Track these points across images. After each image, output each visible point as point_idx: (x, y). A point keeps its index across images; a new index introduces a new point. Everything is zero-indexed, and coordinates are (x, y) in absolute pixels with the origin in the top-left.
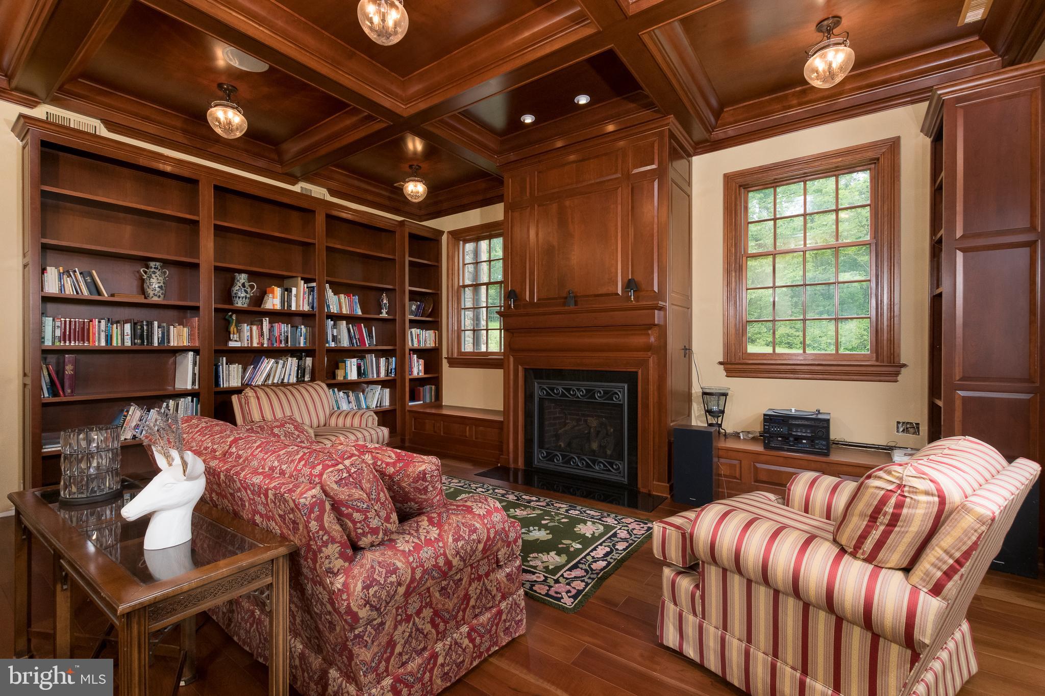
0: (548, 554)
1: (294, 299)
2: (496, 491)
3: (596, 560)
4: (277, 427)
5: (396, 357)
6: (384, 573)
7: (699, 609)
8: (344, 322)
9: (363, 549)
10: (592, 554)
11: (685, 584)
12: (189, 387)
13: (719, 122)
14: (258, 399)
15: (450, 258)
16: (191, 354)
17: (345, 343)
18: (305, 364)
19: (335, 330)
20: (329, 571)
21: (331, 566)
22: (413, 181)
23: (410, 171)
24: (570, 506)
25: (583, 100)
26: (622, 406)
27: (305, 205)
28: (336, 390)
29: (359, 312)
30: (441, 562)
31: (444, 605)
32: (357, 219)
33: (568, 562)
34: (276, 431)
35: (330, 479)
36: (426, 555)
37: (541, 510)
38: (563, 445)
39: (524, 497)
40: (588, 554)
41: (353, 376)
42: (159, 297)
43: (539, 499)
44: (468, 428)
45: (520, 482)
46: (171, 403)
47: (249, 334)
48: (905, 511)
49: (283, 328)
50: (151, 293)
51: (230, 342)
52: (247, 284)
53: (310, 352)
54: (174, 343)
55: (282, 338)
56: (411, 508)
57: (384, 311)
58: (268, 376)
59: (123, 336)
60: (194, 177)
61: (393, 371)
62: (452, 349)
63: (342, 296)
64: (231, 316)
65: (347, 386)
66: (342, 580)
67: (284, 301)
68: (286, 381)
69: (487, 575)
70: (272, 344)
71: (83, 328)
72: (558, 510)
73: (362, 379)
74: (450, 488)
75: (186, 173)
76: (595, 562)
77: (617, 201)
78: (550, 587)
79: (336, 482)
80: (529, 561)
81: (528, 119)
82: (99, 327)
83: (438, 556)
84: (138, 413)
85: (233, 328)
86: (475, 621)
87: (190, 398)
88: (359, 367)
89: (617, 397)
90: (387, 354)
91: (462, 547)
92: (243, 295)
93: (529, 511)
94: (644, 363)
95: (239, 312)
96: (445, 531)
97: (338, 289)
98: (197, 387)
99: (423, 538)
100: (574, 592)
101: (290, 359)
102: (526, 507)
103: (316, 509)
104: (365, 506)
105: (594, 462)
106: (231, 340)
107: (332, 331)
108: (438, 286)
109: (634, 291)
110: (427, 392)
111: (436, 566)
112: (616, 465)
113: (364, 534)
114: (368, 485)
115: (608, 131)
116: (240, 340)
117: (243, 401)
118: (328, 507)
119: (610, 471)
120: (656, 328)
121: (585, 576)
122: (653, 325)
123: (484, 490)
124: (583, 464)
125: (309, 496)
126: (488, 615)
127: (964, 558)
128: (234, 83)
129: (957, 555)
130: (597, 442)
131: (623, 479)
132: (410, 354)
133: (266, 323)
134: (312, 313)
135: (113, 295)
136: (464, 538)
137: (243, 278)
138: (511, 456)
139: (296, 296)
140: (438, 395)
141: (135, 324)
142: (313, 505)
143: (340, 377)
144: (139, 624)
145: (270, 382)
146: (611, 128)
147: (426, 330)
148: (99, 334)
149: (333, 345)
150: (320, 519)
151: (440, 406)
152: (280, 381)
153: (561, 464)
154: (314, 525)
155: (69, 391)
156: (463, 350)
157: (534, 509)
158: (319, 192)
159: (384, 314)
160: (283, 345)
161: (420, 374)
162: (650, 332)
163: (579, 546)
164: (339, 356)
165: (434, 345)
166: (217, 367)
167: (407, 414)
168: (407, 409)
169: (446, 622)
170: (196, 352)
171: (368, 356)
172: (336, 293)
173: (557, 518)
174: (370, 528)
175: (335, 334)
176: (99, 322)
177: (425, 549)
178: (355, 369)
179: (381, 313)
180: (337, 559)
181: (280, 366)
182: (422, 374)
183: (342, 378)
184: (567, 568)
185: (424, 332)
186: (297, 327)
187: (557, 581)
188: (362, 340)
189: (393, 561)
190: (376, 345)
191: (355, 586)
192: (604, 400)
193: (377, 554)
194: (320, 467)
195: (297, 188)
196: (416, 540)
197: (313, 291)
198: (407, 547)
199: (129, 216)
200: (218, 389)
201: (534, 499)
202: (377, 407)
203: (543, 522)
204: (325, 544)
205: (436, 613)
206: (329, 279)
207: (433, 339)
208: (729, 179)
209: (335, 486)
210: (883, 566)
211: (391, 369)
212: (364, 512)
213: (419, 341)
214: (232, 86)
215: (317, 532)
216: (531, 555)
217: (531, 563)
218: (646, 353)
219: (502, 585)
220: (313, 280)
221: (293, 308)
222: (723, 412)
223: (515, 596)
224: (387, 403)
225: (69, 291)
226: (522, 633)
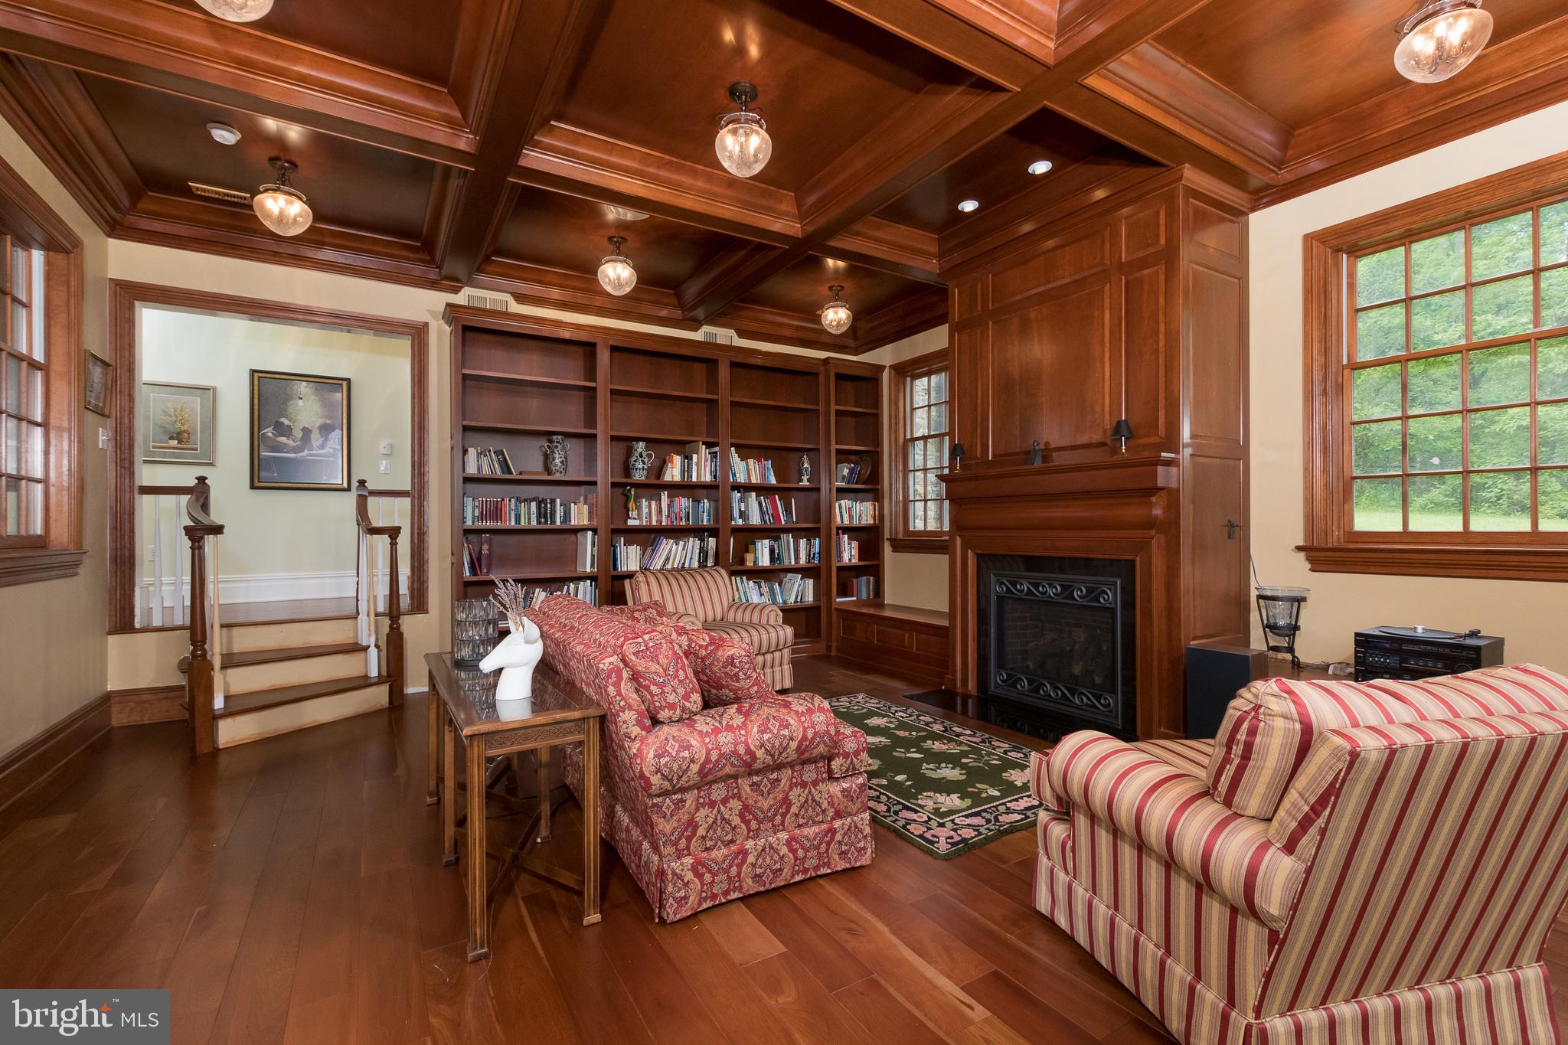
0: (948, 795)
1: (694, 468)
2: (921, 718)
3: (1009, 811)
4: (639, 610)
5: (819, 538)
6: (676, 747)
7: (1070, 865)
8: (754, 494)
9: (663, 723)
10: (1008, 805)
11: (1058, 831)
12: (588, 570)
13: (1290, 152)
14: (648, 585)
15: (894, 402)
16: (590, 533)
17: (755, 520)
18: (708, 546)
19: (743, 504)
20: (627, 736)
21: (629, 731)
22: (833, 307)
23: (829, 293)
24: (1014, 747)
25: (1041, 167)
26: (1113, 610)
27: (706, 354)
28: (744, 578)
29: (773, 481)
30: (741, 750)
31: (756, 802)
32: (768, 363)
33: (969, 808)
34: (636, 615)
35: (629, 649)
36: (724, 739)
37: (969, 746)
38: (1031, 666)
39: (954, 729)
40: (1004, 804)
41: (765, 561)
42: (561, 472)
43: (975, 733)
44: (907, 635)
45: (970, 714)
46: (572, 586)
47: (647, 511)
48: (1258, 739)
49: (684, 503)
50: (554, 469)
51: (629, 521)
52: (644, 454)
53: (713, 532)
54: (574, 522)
55: (683, 515)
56: (727, 696)
57: (805, 478)
58: (667, 559)
59: (529, 517)
60: (592, 340)
61: (817, 556)
62: (896, 528)
63: (751, 461)
64: (630, 490)
65: (758, 574)
66: (637, 746)
67: (686, 470)
68: (687, 565)
69: (815, 783)
70: (672, 522)
71: (497, 508)
72: (994, 749)
73: (776, 566)
74: (864, 708)
75: (583, 337)
76: (1007, 813)
77: (1103, 306)
78: (929, 829)
79: (634, 654)
80: (918, 799)
81: (969, 206)
82: (510, 505)
83: (738, 744)
84: (543, 595)
85: (631, 505)
86: (797, 831)
87: (589, 582)
88: (772, 551)
89: (1106, 597)
90: (810, 533)
91: (768, 740)
92: (640, 466)
93: (952, 745)
94: (1143, 546)
95: (638, 486)
96: (751, 721)
97: (745, 451)
98: (596, 570)
99: (724, 723)
100: (957, 838)
101: (691, 539)
102: (950, 740)
103: (613, 675)
104: (661, 681)
105: (1072, 692)
106: (630, 518)
107: (739, 506)
108: (877, 441)
109: (1126, 439)
110: (863, 586)
111: (735, 753)
112: (1105, 699)
113: (662, 708)
114: (666, 661)
115: (1098, 199)
116: (640, 517)
117: (634, 586)
118: (625, 675)
119: (1097, 708)
120: (1162, 494)
121: (982, 826)
122: (1155, 490)
123: (905, 715)
124: (1057, 694)
125: (609, 662)
126: (816, 829)
127: (1320, 805)
128: (623, 234)
129: (1312, 800)
130: (1081, 664)
131: (1114, 721)
132: (838, 534)
133: (664, 496)
134: (715, 483)
135: (521, 473)
136: (771, 731)
137: (641, 446)
138: (959, 675)
139: (697, 464)
140: (878, 591)
141: (540, 502)
142: (610, 671)
143: (750, 563)
144: (478, 746)
145: (669, 567)
146: (1100, 194)
147: (862, 501)
148: (510, 514)
149: (740, 522)
150: (617, 685)
151: (881, 605)
152: (681, 565)
153: (1027, 693)
154: (611, 690)
155: (485, 570)
156: (911, 529)
157: (961, 744)
158: (725, 336)
159: (805, 483)
160: (683, 523)
161: (853, 561)
162: (1153, 499)
163: (997, 793)
164: (748, 535)
165: (872, 522)
166: (615, 548)
167: (834, 613)
168: (834, 606)
169: (760, 822)
170: (595, 531)
171: (784, 537)
172: (743, 458)
173: (986, 758)
174: (667, 703)
175: (743, 509)
176: (510, 501)
177: (725, 734)
178: (767, 552)
179: (802, 481)
180: (634, 725)
181: (680, 547)
182: (855, 561)
183: (752, 564)
184: (964, 813)
185: (858, 504)
186: (699, 502)
187: (941, 825)
188: (776, 516)
189: (688, 738)
190: (797, 523)
191: (648, 753)
192: (1088, 601)
193: (674, 729)
194: (622, 639)
195: (698, 336)
196: (717, 724)
197: (716, 457)
198: (705, 728)
199: (535, 389)
200: (615, 573)
201: (968, 732)
202: (796, 602)
203: (964, 760)
204: (623, 709)
205: (746, 808)
206: (734, 441)
207: (872, 513)
208: (1312, 240)
209: (633, 658)
210: (1242, 813)
211: (814, 554)
212: (661, 686)
213: (851, 517)
214: (622, 238)
215: (615, 697)
216: (925, 794)
217: (920, 802)
218: (1146, 532)
219: (836, 800)
220: (715, 444)
221: (694, 479)
222: (1296, 628)
223: (855, 818)
224: (810, 598)
225: (486, 472)
226: (864, 863)
